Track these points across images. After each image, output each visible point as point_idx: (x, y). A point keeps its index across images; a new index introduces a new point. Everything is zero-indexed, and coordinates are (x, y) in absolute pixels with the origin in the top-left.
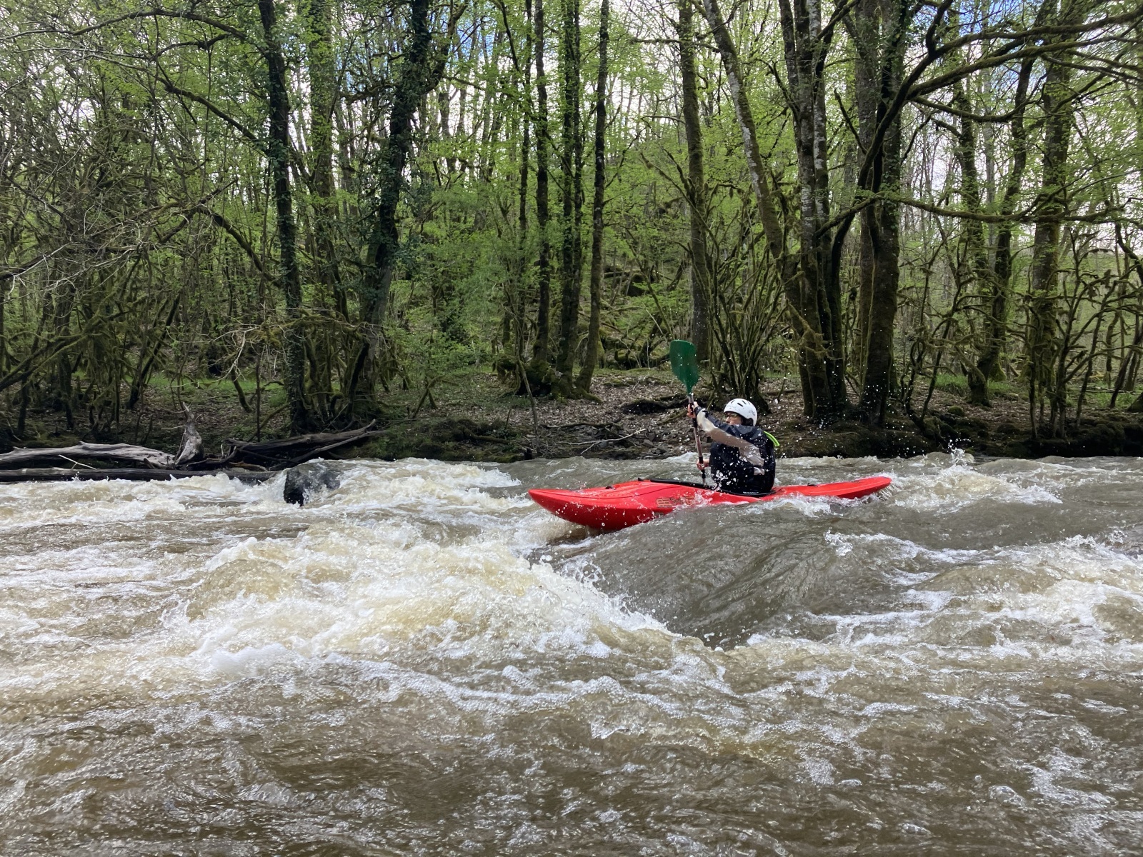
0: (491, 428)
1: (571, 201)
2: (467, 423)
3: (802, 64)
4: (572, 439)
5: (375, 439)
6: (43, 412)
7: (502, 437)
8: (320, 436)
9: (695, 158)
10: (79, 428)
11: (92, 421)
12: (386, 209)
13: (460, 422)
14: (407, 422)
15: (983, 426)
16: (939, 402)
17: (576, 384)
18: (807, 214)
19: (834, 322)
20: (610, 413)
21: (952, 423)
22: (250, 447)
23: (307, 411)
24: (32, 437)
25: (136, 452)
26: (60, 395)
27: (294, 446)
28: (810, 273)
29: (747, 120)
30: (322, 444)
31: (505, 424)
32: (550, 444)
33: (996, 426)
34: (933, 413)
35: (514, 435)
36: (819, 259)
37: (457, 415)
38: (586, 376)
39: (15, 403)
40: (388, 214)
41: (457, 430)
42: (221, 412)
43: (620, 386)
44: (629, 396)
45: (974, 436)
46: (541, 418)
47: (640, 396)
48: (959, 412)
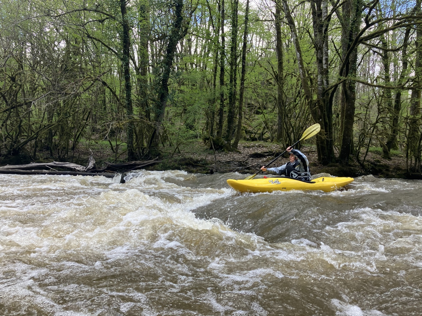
0: (200, 161)
1: (233, 79)
2: (191, 159)
3: (319, 29)
4: (229, 166)
5: (158, 164)
6: (43, 150)
7: (203, 164)
8: (138, 162)
9: (280, 64)
10: (54, 156)
11: (59, 154)
12: (165, 81)
13: (188, 158)
14: (170, 158)
15: (388, 167)
16: (371, 157)
17: (232, 146)
18: (320, 85)
19: (329, 126)
20: (244, 157)
21: (376, 165)
22: (113, 165)
23: (134, 153)
24: (38, 159)
25: (72, 165)
26: (48, 145)
27: (128, 165)
28: (321, 107)
29: (298, 49)
30: (139, 165)
31: (205, 160)
32: (221, 168)
33: (393, 167)
34: (368, 161)
35: (208, 164)
36: (324, 102)
37: (187, 156)
38: (236, 143)
39: (33, 147)
40: (165, 82)
41: (187, 161)
42: (105, 152)
43: (248, 147)
44: (251, 151)
45: (384, 170)
46: (218, 158)
47: (256, 151)
48: (378, 161)
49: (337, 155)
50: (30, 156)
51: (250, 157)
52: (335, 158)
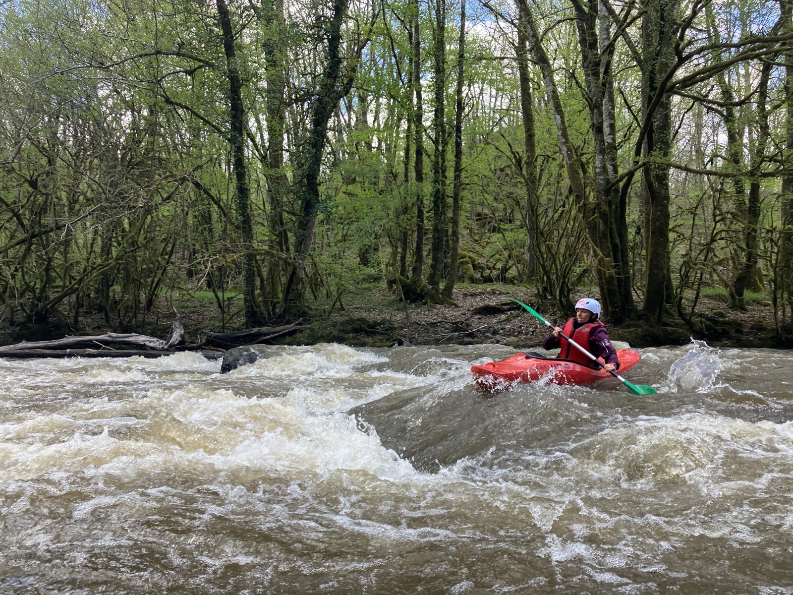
0: (380, 324)
1: (439, 169)
2: (363, 320)
3: (593, 70)
4: (434, 332)
5: (301, 331)
6: (91, 313)
7: (387, 330)
8: (264, 329)
9: (530, 137)
11: (120, 318)
12: (311, 177)
13: (358, 320)
14: (324, 320)
15: (740, 325)
16: (705, 307)
17: (442, 294)
18: (600, 174)
19: (622, 250)
20: (464, 314)
21: (716, 322)
22: (217, 336)
23: (256, 312)
24: (83, 329)
25: (142, 339)
26: (102, 302)
27: (247, 335)
29: (558, 109)
30: (266, 335)
31: (389, 321)
32: (419, 335)
33: (749, 325)
34: (701, 315)
35: (395, 329)
36: (610, 206)
37: (357, 315)
38: (449, 288)
39: (74, 307)
40: (312, 180)
41: (356, 325)
43: (473, 295)
44: (479, 303)
45: (732, 332)
46: (414, 317)
47: (487, 302)
48: (721, 315)
49: (641, 306)
50: (68, 325)
51: (476, 314)
52: (637, 311)
